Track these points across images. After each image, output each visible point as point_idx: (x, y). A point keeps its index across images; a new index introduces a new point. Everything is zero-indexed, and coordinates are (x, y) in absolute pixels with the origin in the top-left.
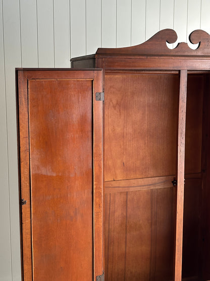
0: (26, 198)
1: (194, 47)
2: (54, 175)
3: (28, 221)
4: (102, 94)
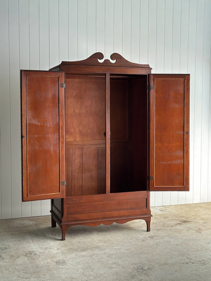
0: (24, 135)
1: (113, 62)
2: (39, 124)
3: (25, 147)
4: (64, 85)
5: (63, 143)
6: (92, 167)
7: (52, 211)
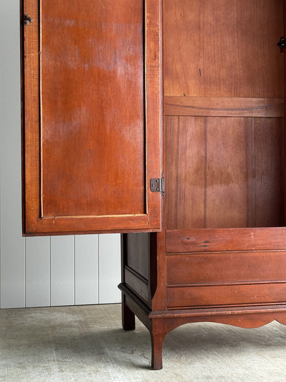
3: (34, 55)
5: (156, 57)
6: (230, 170)
7: (123, 286)
